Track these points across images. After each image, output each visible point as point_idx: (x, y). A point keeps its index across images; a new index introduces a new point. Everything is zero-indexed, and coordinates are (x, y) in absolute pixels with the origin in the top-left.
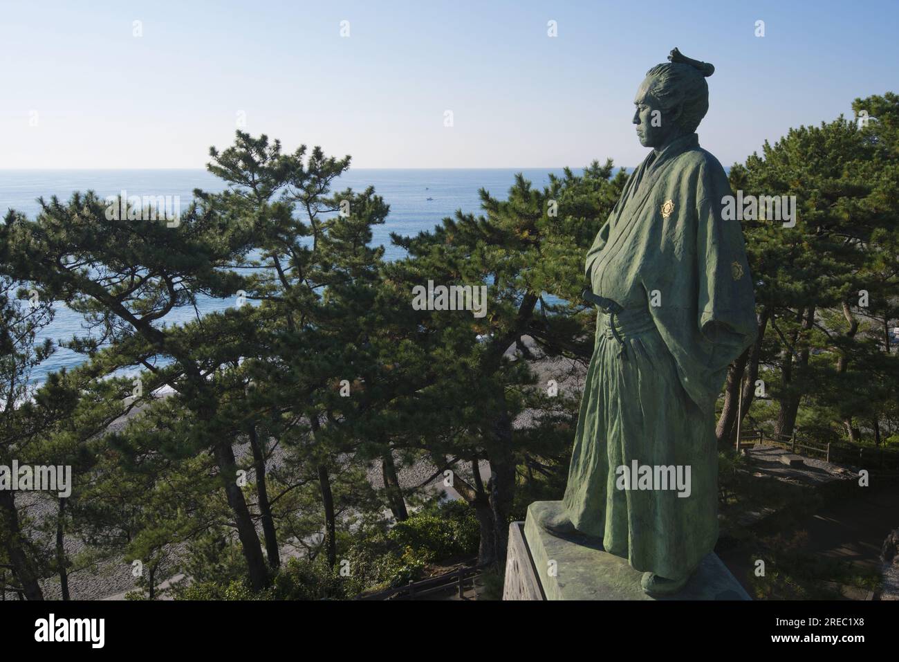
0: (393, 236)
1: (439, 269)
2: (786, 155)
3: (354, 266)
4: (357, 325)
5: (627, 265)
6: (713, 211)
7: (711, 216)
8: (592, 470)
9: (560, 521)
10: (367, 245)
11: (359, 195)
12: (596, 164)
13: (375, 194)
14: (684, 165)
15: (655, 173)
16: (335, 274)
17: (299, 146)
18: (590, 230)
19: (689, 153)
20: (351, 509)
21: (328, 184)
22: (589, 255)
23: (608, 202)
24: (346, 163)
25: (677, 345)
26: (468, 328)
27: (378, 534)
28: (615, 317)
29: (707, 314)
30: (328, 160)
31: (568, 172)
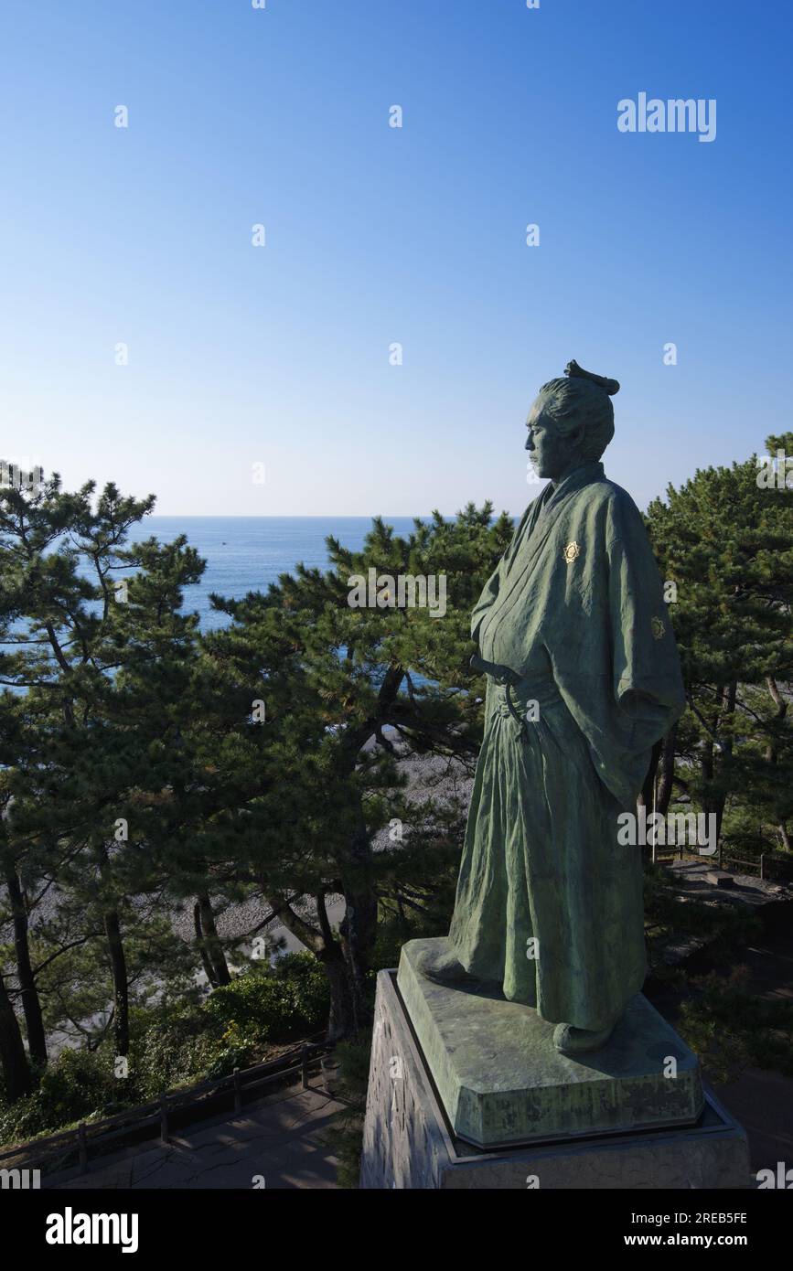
0: (213, 598)
1: (275, 639)
2: (694, 502)
3: (158, 639)
4: (165, 716)
5: (525, 622)
6: (627, 555)
7: (624, 561)
8: (487, 891)
9: (445, 964)
10: (176, 611)
11: (166, 546)
12: (471, 508)
13: (188, 545)
14: (588, 500)
15: (555, 509)
16: (134, 650)
17: (85, 482)
18: (468, 588)
19: (594, 485)
20: (148, 975)
21: (125, 532)
22: (475, 613)
23: (489, 554)
24: (149, 505)
25: (589, 722)
26: (314, 715)
27: (189, 1007)
28: (512, 689)
29: (625, 682)
30: (124, 501)
31: (437, 516)
